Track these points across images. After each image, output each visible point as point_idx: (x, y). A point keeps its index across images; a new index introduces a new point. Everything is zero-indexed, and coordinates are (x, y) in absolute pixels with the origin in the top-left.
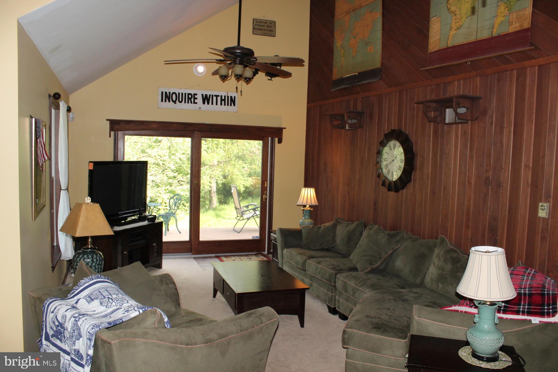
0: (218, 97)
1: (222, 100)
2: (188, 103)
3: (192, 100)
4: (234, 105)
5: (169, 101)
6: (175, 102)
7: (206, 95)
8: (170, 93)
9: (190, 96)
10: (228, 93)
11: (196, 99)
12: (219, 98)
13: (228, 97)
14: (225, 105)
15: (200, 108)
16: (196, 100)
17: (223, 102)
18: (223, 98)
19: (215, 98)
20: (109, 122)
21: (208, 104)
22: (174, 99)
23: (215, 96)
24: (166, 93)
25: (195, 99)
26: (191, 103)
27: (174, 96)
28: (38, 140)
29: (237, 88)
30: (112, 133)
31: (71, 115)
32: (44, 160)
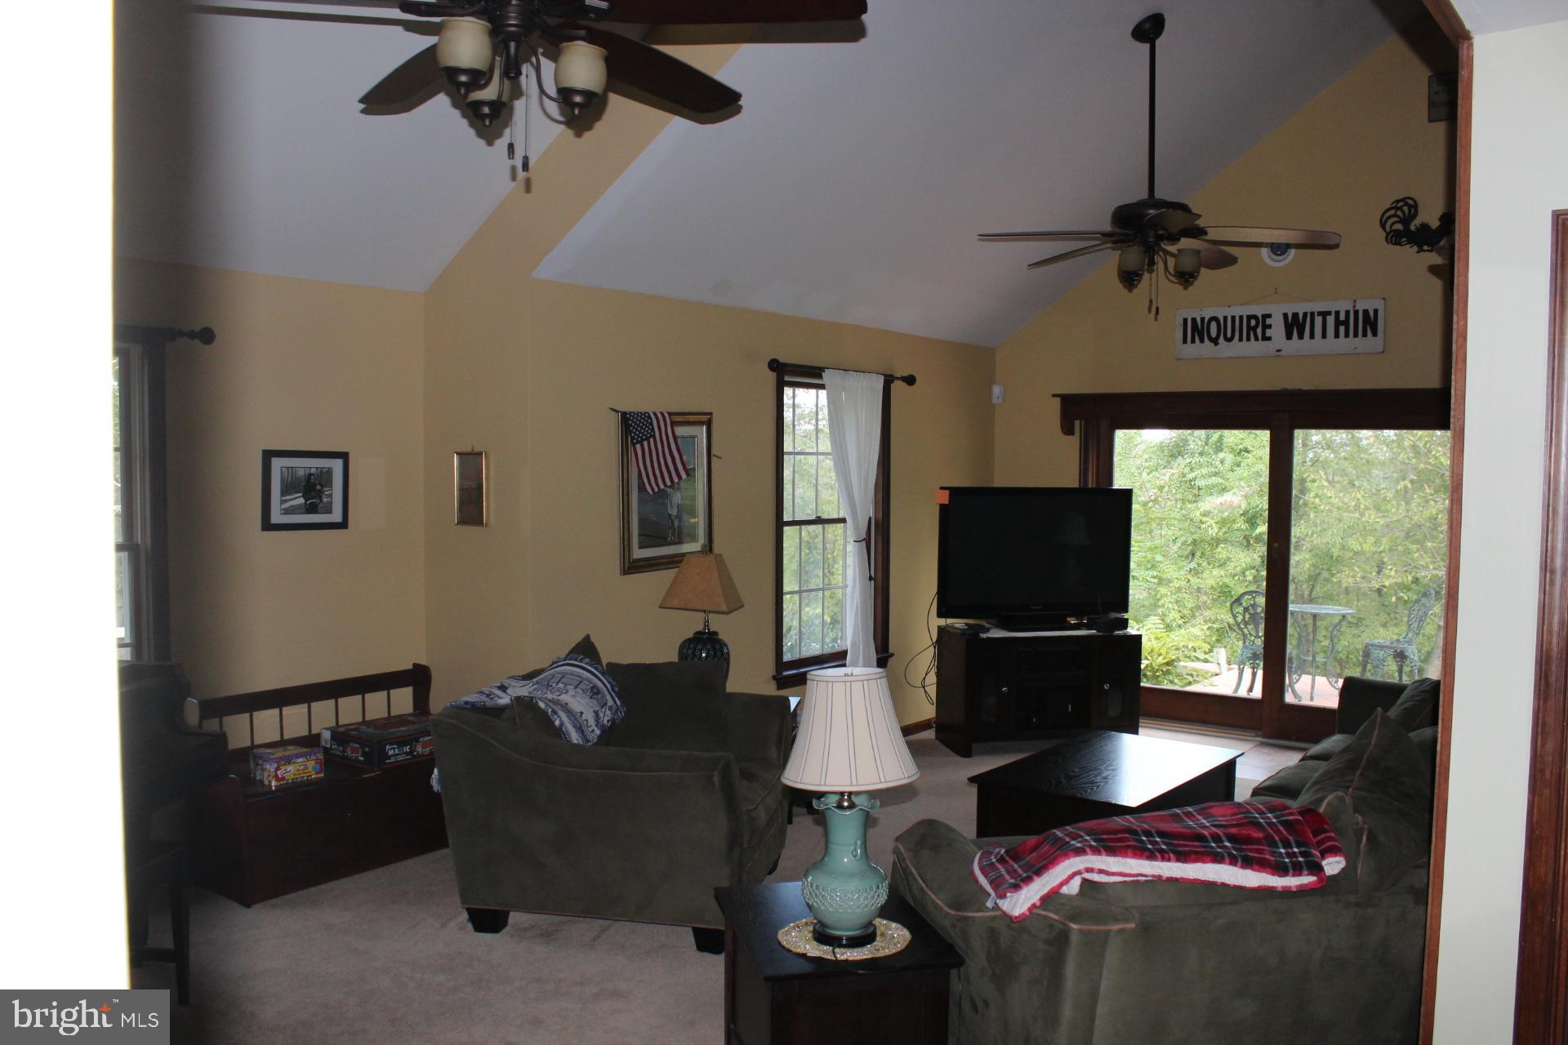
0: (1328, 317)
1: (1338, 323)
2: (1248, 339)
3: (1259, 330)
4: (1375, 334)
5: (1202, 341)
6: (1215, 341)
7: (1295, 315)
8: (1203, 319)
9: (1253, 322)
10: (1355, 301)
11: (1270, 327)
12: (1331, 320)
13: (1356, 313)
14: (1347, 335)
15: (1279, 351)
16: (1267, 330)
17: (1342, 329)
18: (1342, 317)
19: (1318, 320)
20: (1058, 400)
21: (1301, 337)
22: (1214, 333)
23: (1320, 314)
24: (1194, 320)
25: (1266, 327)
26: (1257, 339)
27: (1213, 325)
28: (638, 447)
29: (1151, 301)
30: (1077, 424)
31: (997, 390)
32: (676, 480)
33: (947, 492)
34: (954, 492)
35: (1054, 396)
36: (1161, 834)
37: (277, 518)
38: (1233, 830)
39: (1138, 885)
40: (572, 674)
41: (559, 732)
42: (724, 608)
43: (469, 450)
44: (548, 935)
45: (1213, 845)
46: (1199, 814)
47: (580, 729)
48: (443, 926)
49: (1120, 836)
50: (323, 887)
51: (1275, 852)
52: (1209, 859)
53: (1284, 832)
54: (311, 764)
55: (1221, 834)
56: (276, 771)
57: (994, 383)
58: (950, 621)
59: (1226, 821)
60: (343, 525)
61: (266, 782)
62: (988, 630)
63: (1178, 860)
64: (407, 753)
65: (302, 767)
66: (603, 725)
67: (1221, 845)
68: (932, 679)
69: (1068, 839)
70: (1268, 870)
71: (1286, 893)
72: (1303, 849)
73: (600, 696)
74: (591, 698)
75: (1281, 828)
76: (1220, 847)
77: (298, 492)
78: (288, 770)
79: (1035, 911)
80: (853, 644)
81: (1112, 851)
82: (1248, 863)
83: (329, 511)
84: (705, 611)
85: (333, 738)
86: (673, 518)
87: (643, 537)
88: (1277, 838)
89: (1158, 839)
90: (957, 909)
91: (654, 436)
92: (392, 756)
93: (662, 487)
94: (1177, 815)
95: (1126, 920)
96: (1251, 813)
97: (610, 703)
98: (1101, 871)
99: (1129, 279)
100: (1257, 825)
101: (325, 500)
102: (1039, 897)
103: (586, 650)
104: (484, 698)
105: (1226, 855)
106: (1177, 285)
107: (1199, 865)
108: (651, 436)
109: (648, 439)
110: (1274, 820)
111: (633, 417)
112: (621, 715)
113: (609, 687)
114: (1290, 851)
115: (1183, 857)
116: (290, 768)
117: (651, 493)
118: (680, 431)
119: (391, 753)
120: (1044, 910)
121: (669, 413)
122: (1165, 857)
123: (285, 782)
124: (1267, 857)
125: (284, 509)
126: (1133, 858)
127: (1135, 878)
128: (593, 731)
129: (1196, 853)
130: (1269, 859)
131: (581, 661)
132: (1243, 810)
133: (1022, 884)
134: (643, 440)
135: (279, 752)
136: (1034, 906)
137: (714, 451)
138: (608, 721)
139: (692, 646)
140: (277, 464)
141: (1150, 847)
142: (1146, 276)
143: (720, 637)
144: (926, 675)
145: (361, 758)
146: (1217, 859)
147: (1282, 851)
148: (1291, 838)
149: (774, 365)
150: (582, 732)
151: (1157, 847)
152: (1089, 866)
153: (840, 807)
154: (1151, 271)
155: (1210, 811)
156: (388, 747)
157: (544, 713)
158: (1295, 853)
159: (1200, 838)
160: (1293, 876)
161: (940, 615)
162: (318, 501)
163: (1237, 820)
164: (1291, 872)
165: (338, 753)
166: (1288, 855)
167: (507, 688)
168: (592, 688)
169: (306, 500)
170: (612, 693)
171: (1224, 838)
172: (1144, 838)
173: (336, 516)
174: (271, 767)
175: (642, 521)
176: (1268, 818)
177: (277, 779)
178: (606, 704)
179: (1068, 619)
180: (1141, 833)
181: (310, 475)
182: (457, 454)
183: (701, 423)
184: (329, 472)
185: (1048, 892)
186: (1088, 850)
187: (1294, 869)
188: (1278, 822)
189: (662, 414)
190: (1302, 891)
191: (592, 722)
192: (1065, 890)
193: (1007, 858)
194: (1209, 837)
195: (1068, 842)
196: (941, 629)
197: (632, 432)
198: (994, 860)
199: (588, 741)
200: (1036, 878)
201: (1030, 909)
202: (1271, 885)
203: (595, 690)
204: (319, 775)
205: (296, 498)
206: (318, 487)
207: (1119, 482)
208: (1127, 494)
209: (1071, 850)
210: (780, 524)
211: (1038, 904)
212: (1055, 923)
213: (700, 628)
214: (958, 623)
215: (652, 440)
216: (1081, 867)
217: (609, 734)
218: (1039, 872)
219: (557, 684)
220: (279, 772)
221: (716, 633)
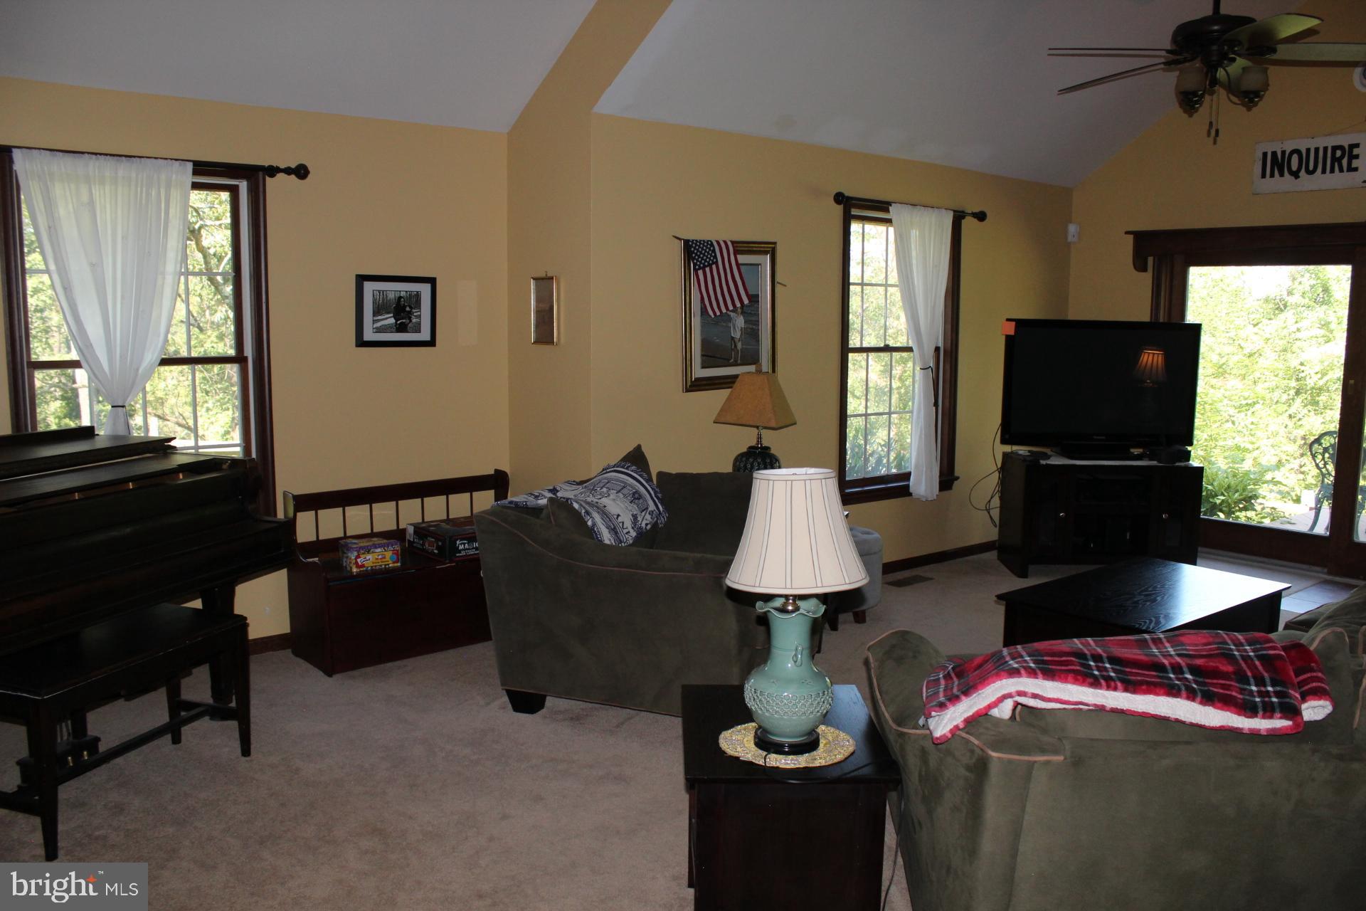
2: (1332, 171)
3: (1344, 162)
5: (1282, 175)
6: (1296, 175)
8: (1283, 152)
9: (1338, 153)
11: (1356, 157)
16: (1353, 161)
20: (1131, 237)
22: (1295, 167)
24: (1274, 154)
25: (1352, 157)
26: (1341, 170)
27: (1295, 158)
28: (700, 273)
29: (1211, 124)
30: (1150, 260)
31: (1072, 229)
32: (738, 305)
33: (1014, 323)
34: (1020, 324)
35: (1127, 233)
36: (1112, 660)
37: (369, 335)
38: (1199, 662)
39: (1080, 712)
40: (617, 480)
41: (591, 533)
42: (773, 424)
43: (544, 275)
44: (576, 719)
45: (1172, 676)
46: (1168, 642)
47: (614, 530)
48: (488, 704)
49: (1064, 659)
50: (398, 663)
51: (1245, 690)
52: (1162, 692)
53: (1260, 668)
54: (389, 554)
55: (1183, 664)
56: (356, 559)
57: (1071, 223)
58: (1015, 448)
59: (1192, 650)
60: (431, 343)
61: (349, 569)
62: (1048, 457)
63: (1126, 690)
64: (476, 549)
65: (380, 557)
66: (641, 528)
67: (1181, 676)
68: (996, 502)
69: (1008, 659)
70: (1232, 708)
71: (1254, 735)
72: (1278, 689)
73: (641, 501)
74: (631, 502)
75: (1257, 663)
76: (1178, 679)
77: (388, 313)
78: (368, 558)
79: (958, 732)
80: (917, 466)
81: (1049, 674)
82: (1208, 699)
83: (417, 329)
84: (757, 427)
85: (415, 532)
86: (736, 340)
87: (704, 358)
88: (1249, 674)
89: (1108, 665)
90: (899, 725)
91: (717, 263)
92: (463, 550)
93: (724, 311)
94: (1145, 640)
95: (1056, 752)
96: (1227, 644)
97: (652, 507)
98: (1035, 696)
99: (1189, 101)
100: (1229, 657)
101: (414, 320)
102: (962, 719)
103: (636, 459)
104: (531, 499)
105: (1183, 688)
106: (1240, 107)
107: (1150, 698)
108: (713, 263)
109: (710, 266)
110: (1252, 654)
111: (696, 245)
112: (662, 521)
113: (652, 493)
114: (1263, 689)
115: (1132, 686)
116: (369, 557)
117: (713, 316)
118: (742, 259)
119: (461, 547)
120: (967, 733)
121: (733, 242)
122: (1110, 685)
123: (364, 569)
124: (1234, 694)
125: (376, 328)
126: (1074, 683)
127: (1077, 707)
128: (629, 532)
129: (1148, 683)
130: (1235, 697)
131: (627, 469)
132: (1217, 640)
133: (948, 703)
134: (705, 266)
135: (364, 543)
136: (957, 727)
137: (778, 279)
138: (647, 525)
139: (744, 459)
140: (369, 287)
141: (1096, 673)
142: (1207, 97)
143: (772, 451)
144: (991, 498)
145: (436, 551)
146: (1172, 691)
147: (1254, 688)
148: (1266, 675)
149: (840, 198)
150: (616, 533)
151: (1105, 673)
152: (1022, 689)
153: (783, 610)
154: (1212, 93)
155: (1182, 639)
156: (458, 542)
157: (577, 513)
158: (1268, 691)
159: (1159, 667)
160: (1264, 717)
161: (1004, 441)
162: (408, 321)
163: (1211, 650)
164: (1261, 713)
165: (419, 546)
166: (1261, 694)
167: (558, 491)
168: (634, 494)
169: (397, 320)
170: (655, 499)
171: (1185, 669)
172: (1092, 663)
173: (425, 335)
174: (353, 555)
175: (705, 343)
176: (1246, 651)
177: (358, 566)
178: (647, 508)
179: (1132, 450)
180: (1089, 657)
181: (400, 297)
182: (534, 279)
183: (766, 253)
184: (418, 295)
185: (973, 715)
186: (1023, 671)
187: (1265, 710)
188: (1256, 656)
189: (725, 242)
190: (1273, 735)
191: (628, 524)
192: (995, 712)
193: (953, 675)
194: (1169, 668)
195: (1007, 662)
196: (1005, 455)
197: (694, 259)
198: (941, 676)
199: (621, 542)
200: (963, 697)
201: (951, 731)
202: (1235, 726)
203: (637, 496)
204: (396, 565)
205: (387, 318)
206: (408, 309)
207: (1191, 318)
208: (1197, 328)
209: (1004, 671)
210: (845, 350)
211: (961, 726)
212: (976, 748)
213: (753, 443)
214: (1022, 450)
215: (714, 266)
216: (1013, 689)
217: (647, 538)
218: (967, 692)
219: (602, 488)
220: (359, 560)
221: (768, 448)
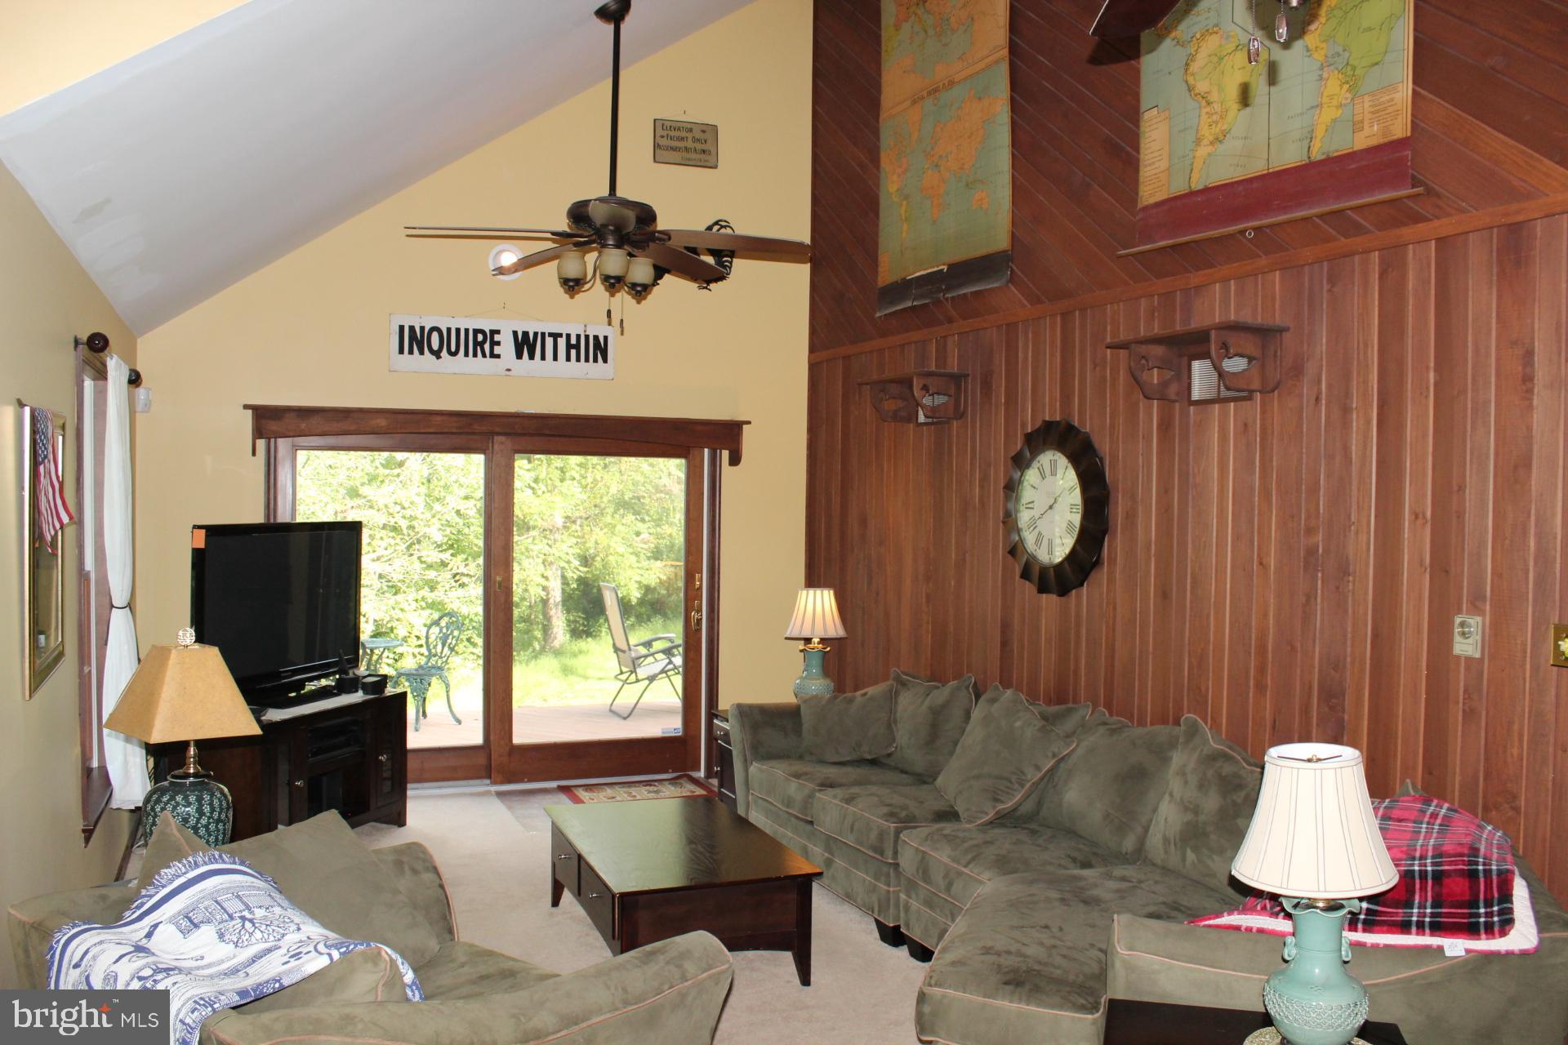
0: (559, 339)
1: (569, 346)
2: (475, 355)
3: (487, 347)
4: (605, 360)
5: (422, 353)
6: (437, 354)
7: (526, 334)
8: (422, 329)
9: (480, 337)
10: (585, 326)
11: (498, 343)
12: (562, 342)
13: (587, 337)
14: (578, 360)
15: (509, 370)
16: (496, 347)
17: (573, 352)
18: (573, 341)
19: (549, 341)
20: (250, 412)
21: (532, 357)
22: (435, 346)
23: (550, 335)
24: (412, 328)
25: (494, 343)
27: (435, 337)
28: (41, 469)
30: (260, 443)
31: (143, 395)
32: (58, 525)
33: (204, 531)
34: (213, 531)
35: (246, 407)
91: (49, 451)
109: (47, 456)
111: (39, 417)
134: (45, 458)
183: (60, 433)
189: (50, 413)
197: (37, 443)
208: (356, 527)
